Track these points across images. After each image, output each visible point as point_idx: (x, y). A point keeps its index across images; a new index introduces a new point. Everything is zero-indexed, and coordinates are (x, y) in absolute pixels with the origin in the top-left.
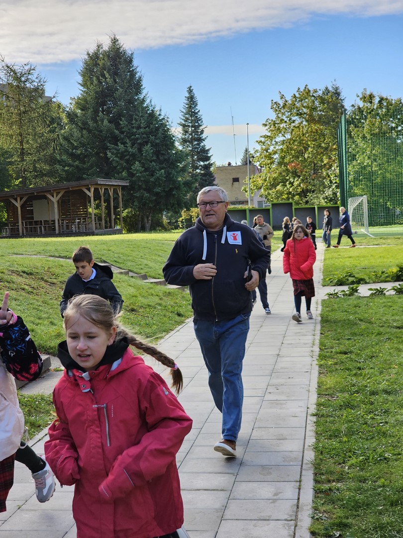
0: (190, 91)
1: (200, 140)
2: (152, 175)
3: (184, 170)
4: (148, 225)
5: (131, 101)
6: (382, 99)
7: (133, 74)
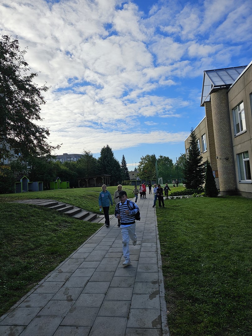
0: (123, 156)
1: (126, 166)
2: (116, 174)
3: (122, 172)
4: (115, 184)
5: (111, 158)
6: (164, 157)
7: (112, 152)
